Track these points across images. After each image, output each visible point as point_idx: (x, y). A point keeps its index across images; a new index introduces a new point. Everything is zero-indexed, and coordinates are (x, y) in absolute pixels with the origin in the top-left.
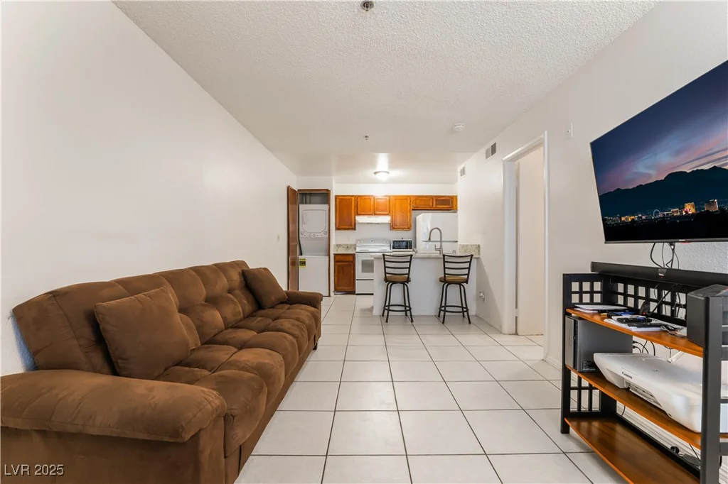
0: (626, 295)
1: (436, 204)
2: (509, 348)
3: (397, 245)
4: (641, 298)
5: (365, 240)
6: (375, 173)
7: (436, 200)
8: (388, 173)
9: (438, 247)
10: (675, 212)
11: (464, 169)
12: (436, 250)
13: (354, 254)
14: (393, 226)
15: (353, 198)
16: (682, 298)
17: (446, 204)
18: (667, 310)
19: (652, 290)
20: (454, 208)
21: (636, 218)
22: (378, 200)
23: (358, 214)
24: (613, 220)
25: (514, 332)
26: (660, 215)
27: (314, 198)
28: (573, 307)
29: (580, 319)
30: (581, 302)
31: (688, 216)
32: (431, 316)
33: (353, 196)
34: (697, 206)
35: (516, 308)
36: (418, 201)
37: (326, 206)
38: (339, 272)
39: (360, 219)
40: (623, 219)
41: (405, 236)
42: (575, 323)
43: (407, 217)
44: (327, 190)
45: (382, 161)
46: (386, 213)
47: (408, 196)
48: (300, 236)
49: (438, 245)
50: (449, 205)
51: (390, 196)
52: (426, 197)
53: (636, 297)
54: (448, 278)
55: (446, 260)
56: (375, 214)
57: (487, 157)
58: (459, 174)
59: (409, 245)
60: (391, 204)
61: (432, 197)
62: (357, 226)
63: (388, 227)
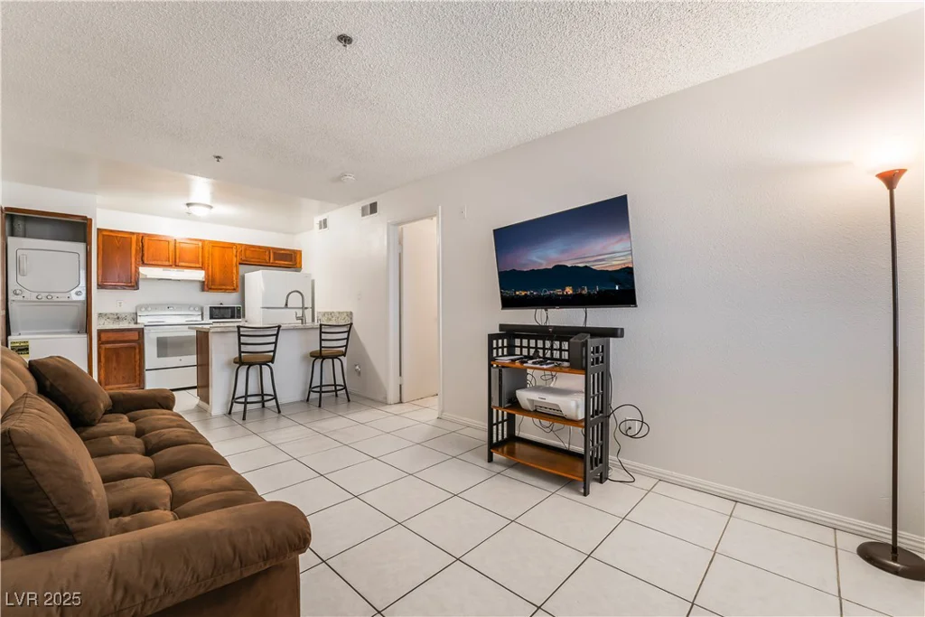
0: (521, 347)
1: (275, 259)
2: (407, 415)
3: (217, 312)
4: (532, 348)
5: (156, 306)
6: (188, 205)
7: (274, 253)
8: (211, 207)
9: (300, 314)
10: (559, 292)
11: (325, 221)
12: (298, 318)
13: (143, 329)
14: (206, 286)
15: (134, 238)
16: (566, 345)
17: (287, 259)
18: (556, 354)
19: (539, 341)
20: (298, 265)
21: (528, 293)
22: (182, 245)
23: (144, 264)
24: (509, 293)
25: (398, 400)
26: (548, 293)
27: (31, 227)
28: (494, 360)
29: (503, 367)
30: (498, 355)
31: (567, 295)
32: (297, 402)
33: (133, 233)
34: (574, 290)
35: (400, 375)
36: (248, 252)
37: (80, 247)
38: (108, 360)
39: (145, 271)
40: (517, 293)
41: (229, 299)
42: (500, 371)
43: (232, 273)
44: (85, 218)
45: (201, 188)
46: (197, 265)
47: (234, 244)
48: (11, 297)
49: (300, 313)
50: (291, 261)
51: (203, 241)
52: (260, 247)
53: (536, 348)
54: (325, 352)
55: (323, 330)
56: (177, 266)
57: (363, 215)
58: (318, 226)
59: (236, 312)
60: (206, 255)
61: (268, 249)
62: (141, 284)
63: (198, 286)
